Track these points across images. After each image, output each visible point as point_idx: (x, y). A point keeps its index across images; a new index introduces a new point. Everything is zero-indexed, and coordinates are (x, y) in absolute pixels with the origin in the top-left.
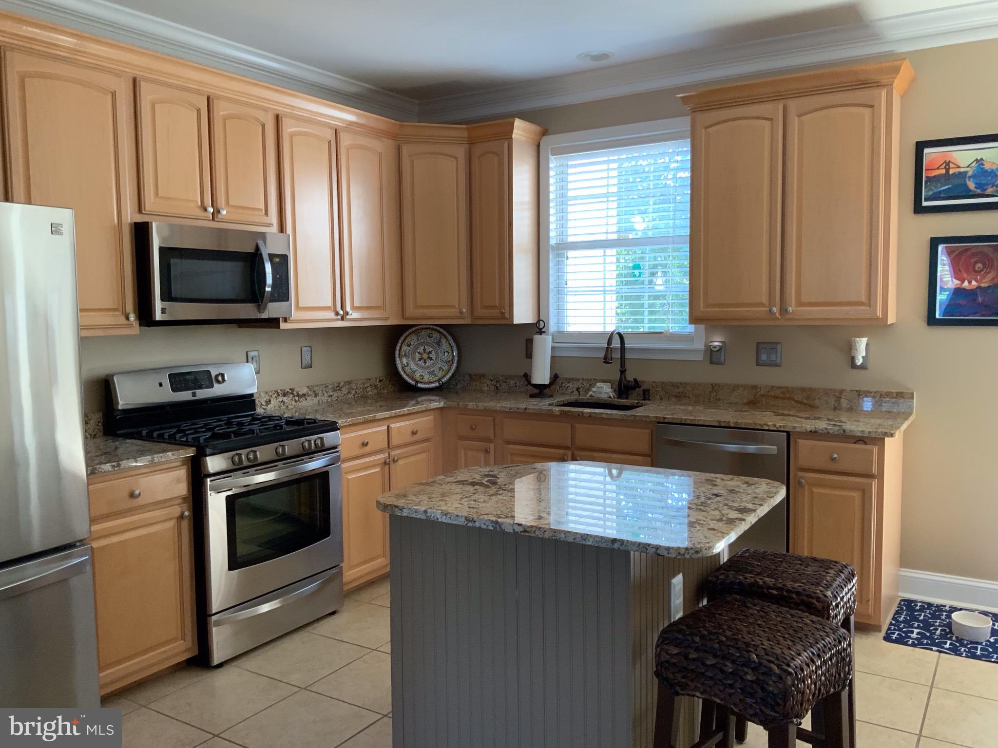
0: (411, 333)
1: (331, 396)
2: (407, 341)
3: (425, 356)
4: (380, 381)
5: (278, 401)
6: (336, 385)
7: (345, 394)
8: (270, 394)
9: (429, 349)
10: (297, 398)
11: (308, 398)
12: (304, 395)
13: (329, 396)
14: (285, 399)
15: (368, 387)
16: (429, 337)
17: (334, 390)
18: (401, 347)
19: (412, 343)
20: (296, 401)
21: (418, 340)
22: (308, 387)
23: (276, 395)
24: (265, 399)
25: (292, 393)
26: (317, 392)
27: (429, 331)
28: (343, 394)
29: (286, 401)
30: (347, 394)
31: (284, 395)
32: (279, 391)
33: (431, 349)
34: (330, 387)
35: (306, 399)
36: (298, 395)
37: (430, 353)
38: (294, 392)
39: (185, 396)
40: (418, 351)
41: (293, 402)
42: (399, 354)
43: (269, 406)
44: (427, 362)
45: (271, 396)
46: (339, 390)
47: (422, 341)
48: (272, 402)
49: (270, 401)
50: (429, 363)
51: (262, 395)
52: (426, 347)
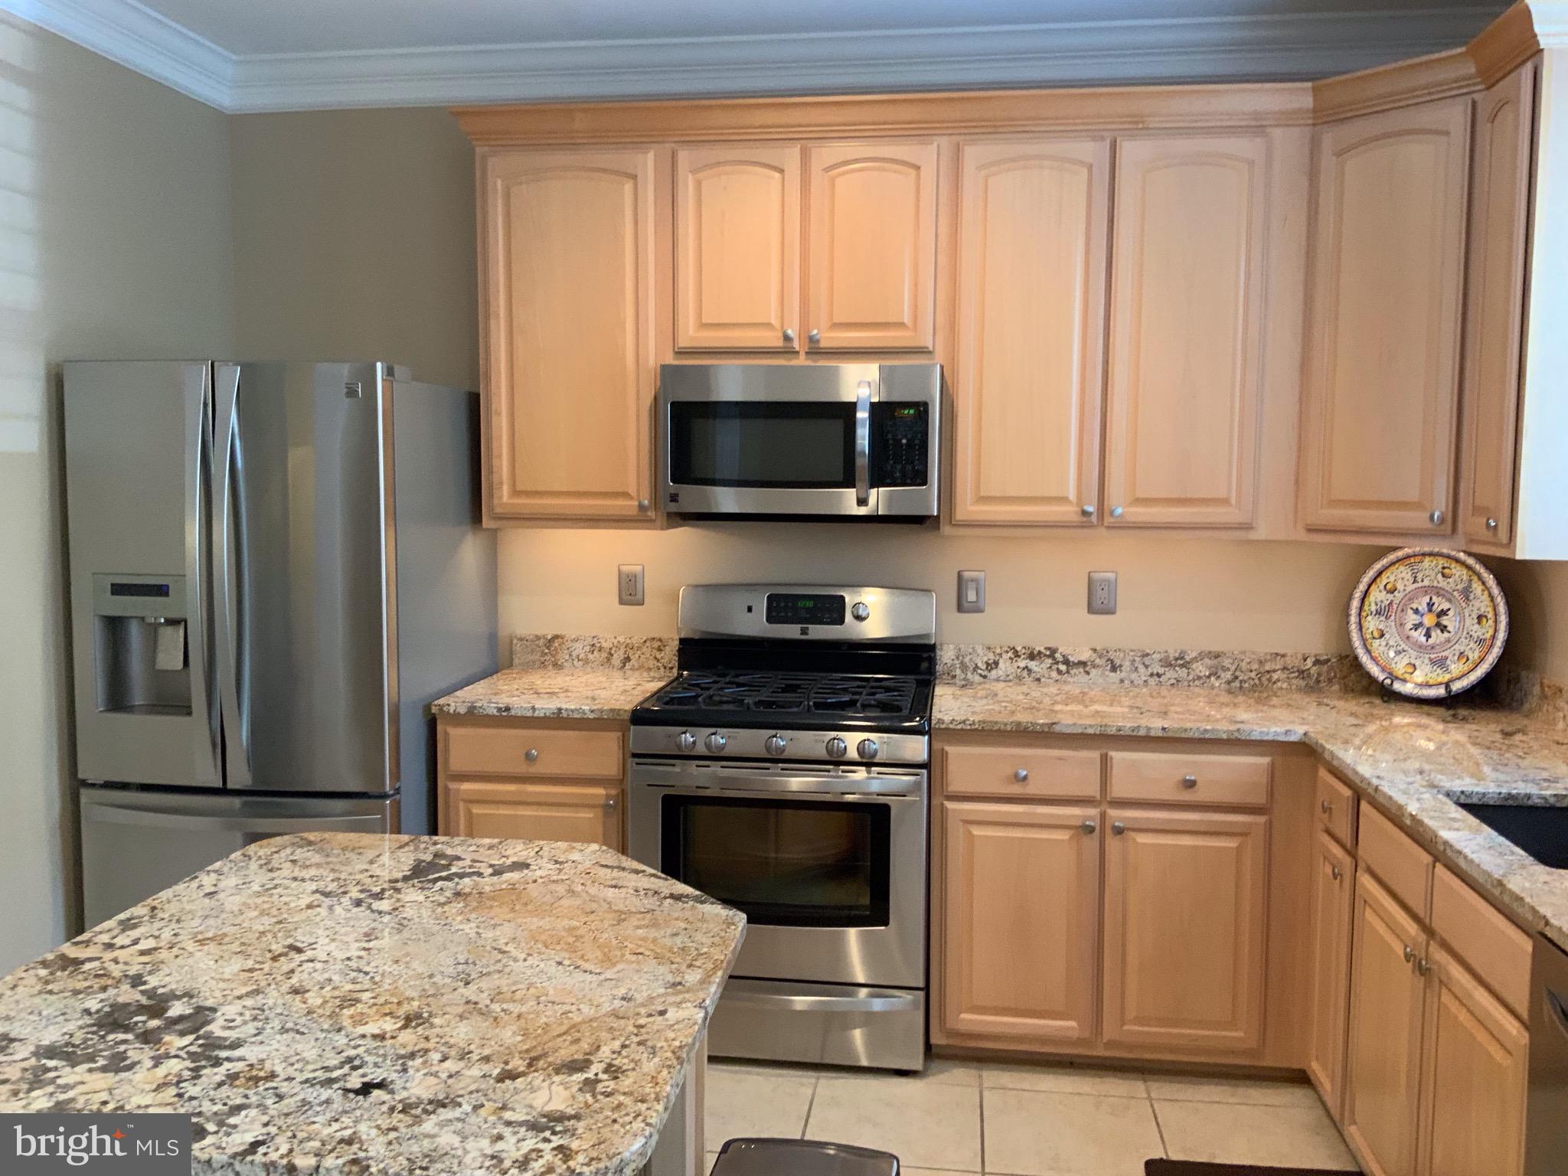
0: (1393, 564)
1: (1159, 675)
2: (1384, 580)
3: (1429, 620)
4: (1317, 662)
5: (1015, 665)
6: (1173, 654)
7: (1199, 678)
8: (998, 651)
9: (1440, 604)
10: (1063, 668)
11: (1094, 672)
12: (1083, 664)
13: (1152, 675)
14: (1032, 665)
15: (1274, 671)
16: (1444, 575)
17: (1167, 664)
18: (1366, 593)
19: (1400, 586)
20: (1059, 672)
21: (1415, 581)
22: (1095, 650)
23: (1010, 654)
24: (985, 659)
25: (1052, 656)
26: (1118, 662)
27: (1442, 562)
28: (1191, 677)
29: (1035, 669)
30: (1209, 677)
31: (1032, 657)
32: (1019, 649)
33: (1445, 606)
34: (1156, 656)
35: (1088, 673)
36: (1066, 662)
37: (1443, 613)
38: (1058, 655)
39: (790, 631)
40: (1414, 606)
41: (1054, 674)
42: (1361, 608)
43: (994, 672)
44: (1433, 634)
45: (1000, 655)
46: (1182, 666)
47: (1426, 583)
48: (1001, 665)
49: (996, 663)
50: (1437, 636)
51: (980, 650)
52: (1435, 599)
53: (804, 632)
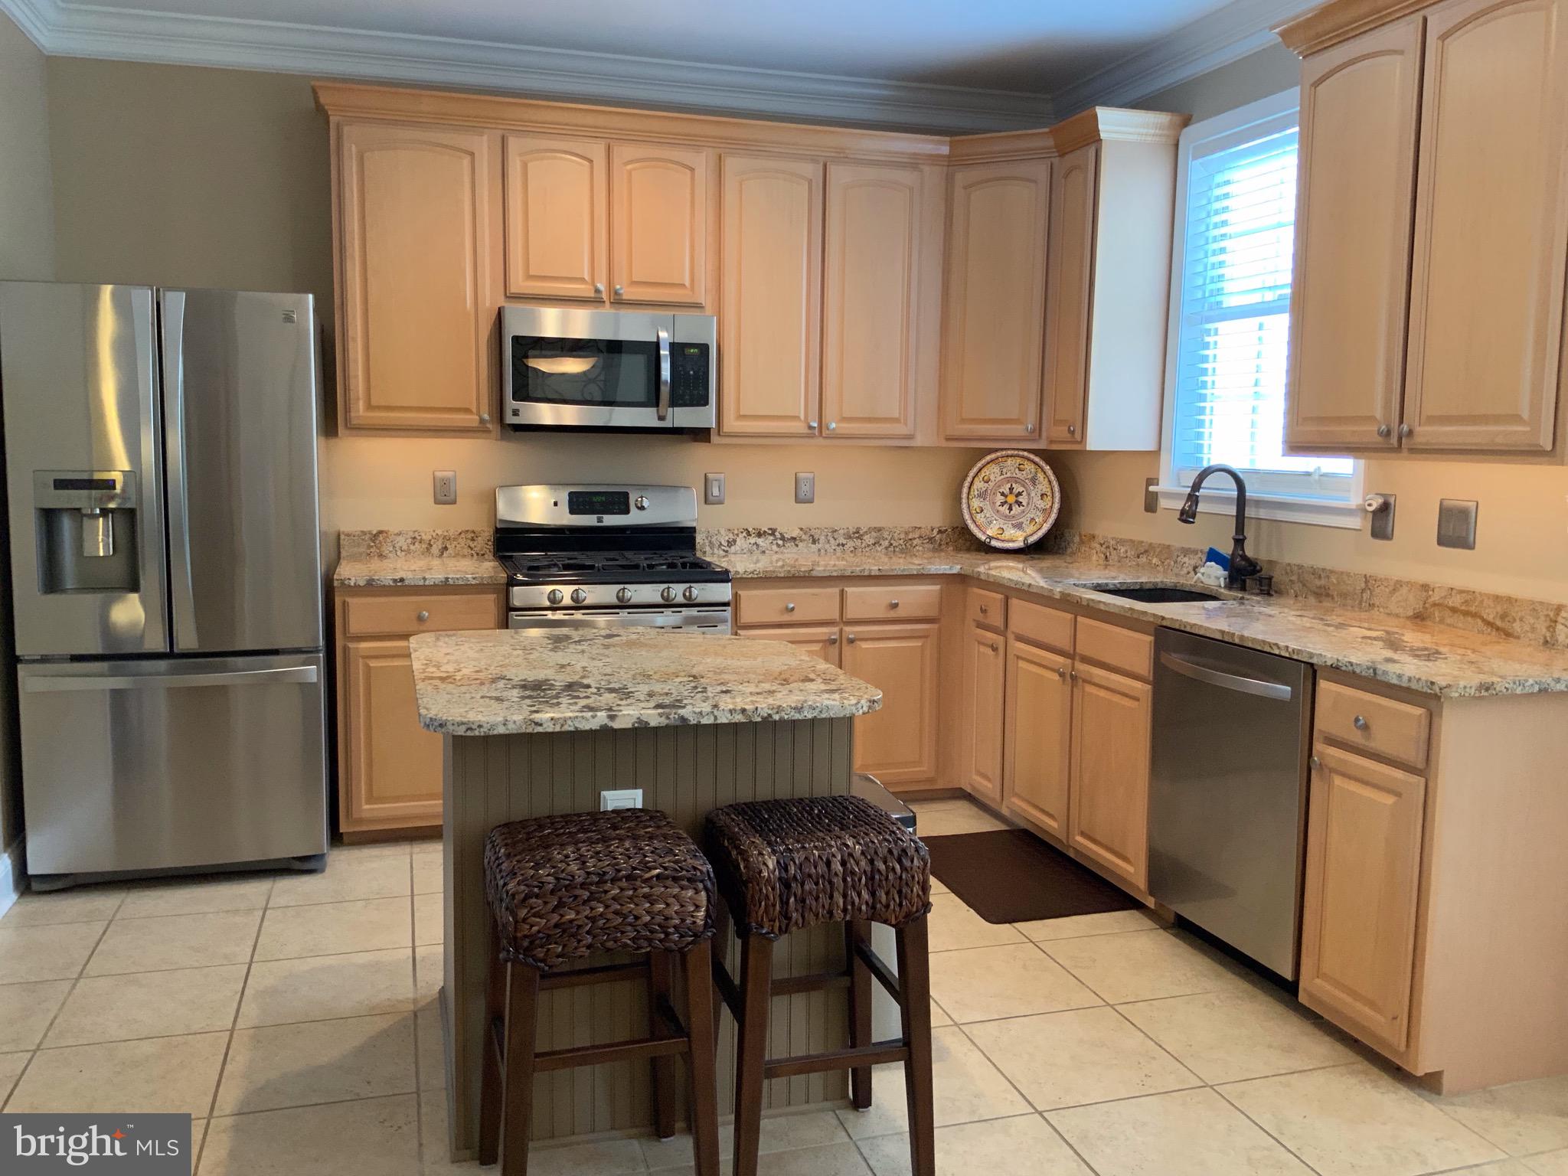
0: (988, 463)
1: (843, 545)
2: (983, 474)
3: (1011, 499)
4: (940, 532)
5: (748, 542)
6: (852, 530)
7: (869, 546)
8: (736, 532)
9: (1018, 488)
10: (780, 542)
11: (801, 545)
12: (794, 539)
13: (838, 545)
14: (760, 541)
15: (915, 539)
16: (1020, 470)
17: (849, 537)
18: (972, 483)
19: (992, 478)
20: (778, 545)
21: (1002, 474)
22: (801, 529)
23: (744, 534)
24: (727, 538)
25: (773, 534)
26: (816, 537)
27: (1019, 461)
28: (863, 545)
29: (761, 544)
30: (874, 544)
31: (759, 535)
32: (750, 530)
33: (1021, 489)
34: (841, 532)
35: (797, 546)
36: (783, 538)
37: (1019, 494)
38: (777, 534)
39: (588, 520)
40: (1001, 491)
41: (774, 547)
42: (969, 494)
43: (733, 548)
44: (1014, 508)
45: (737, 535)
46: (857, 538)
47: (1009, 475)
48: (738, 542)
49: (735, 541)
50: (1016, 509)
51: (723, 532)
52: (1014, 485)
53: (600, 520)
